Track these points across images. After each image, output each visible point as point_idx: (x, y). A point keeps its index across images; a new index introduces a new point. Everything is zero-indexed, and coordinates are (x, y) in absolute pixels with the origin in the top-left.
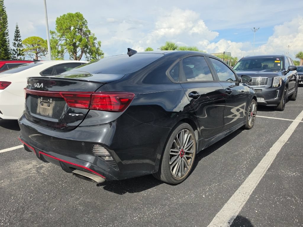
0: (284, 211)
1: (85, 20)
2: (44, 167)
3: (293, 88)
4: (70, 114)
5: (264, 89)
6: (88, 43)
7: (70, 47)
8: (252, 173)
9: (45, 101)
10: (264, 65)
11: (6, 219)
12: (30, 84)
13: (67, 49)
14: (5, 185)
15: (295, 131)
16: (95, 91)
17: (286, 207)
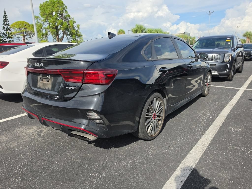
0: (232, 157)
1: (65, 6)
2: (43, 131)
3: (240, 63)
4: (67, 88)
5: (217, 63)
6: (69, 26)
7: (53, 30)
8: (208, 130)
9: (44, 77)
10: (217, 44)
11: (19, 171)
12: (30, 64)
13: (50, 32)
14: (14, 146)
15: (241, 97)
16: (87, 68)
17: (234, 154)
